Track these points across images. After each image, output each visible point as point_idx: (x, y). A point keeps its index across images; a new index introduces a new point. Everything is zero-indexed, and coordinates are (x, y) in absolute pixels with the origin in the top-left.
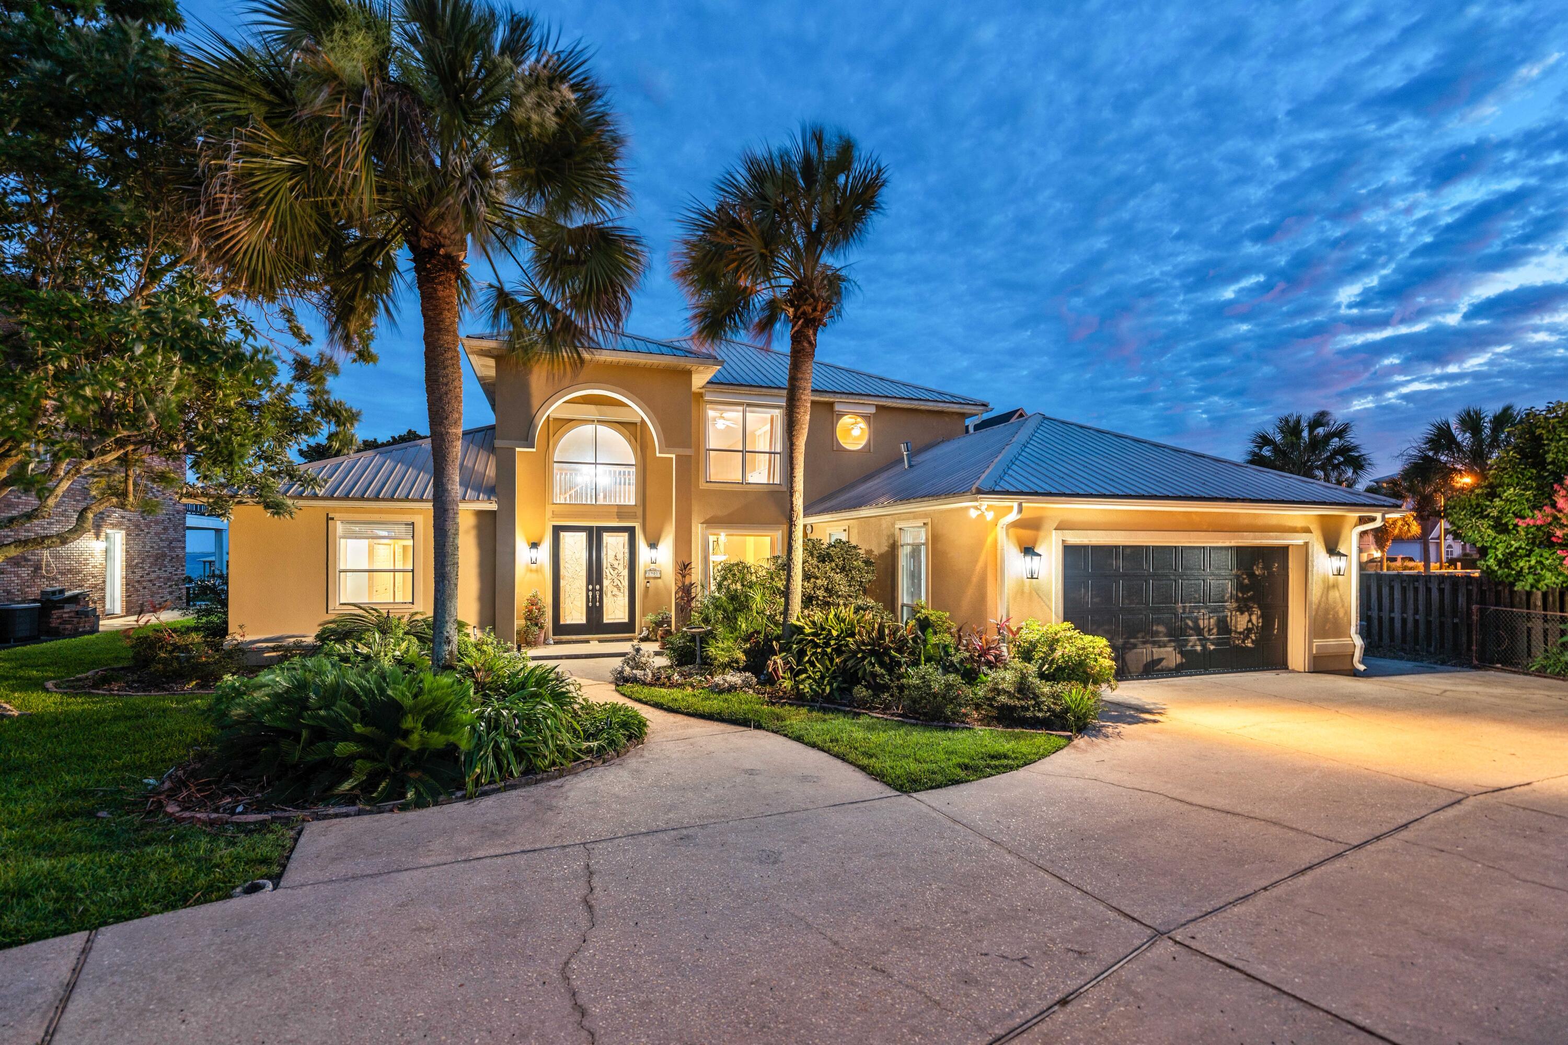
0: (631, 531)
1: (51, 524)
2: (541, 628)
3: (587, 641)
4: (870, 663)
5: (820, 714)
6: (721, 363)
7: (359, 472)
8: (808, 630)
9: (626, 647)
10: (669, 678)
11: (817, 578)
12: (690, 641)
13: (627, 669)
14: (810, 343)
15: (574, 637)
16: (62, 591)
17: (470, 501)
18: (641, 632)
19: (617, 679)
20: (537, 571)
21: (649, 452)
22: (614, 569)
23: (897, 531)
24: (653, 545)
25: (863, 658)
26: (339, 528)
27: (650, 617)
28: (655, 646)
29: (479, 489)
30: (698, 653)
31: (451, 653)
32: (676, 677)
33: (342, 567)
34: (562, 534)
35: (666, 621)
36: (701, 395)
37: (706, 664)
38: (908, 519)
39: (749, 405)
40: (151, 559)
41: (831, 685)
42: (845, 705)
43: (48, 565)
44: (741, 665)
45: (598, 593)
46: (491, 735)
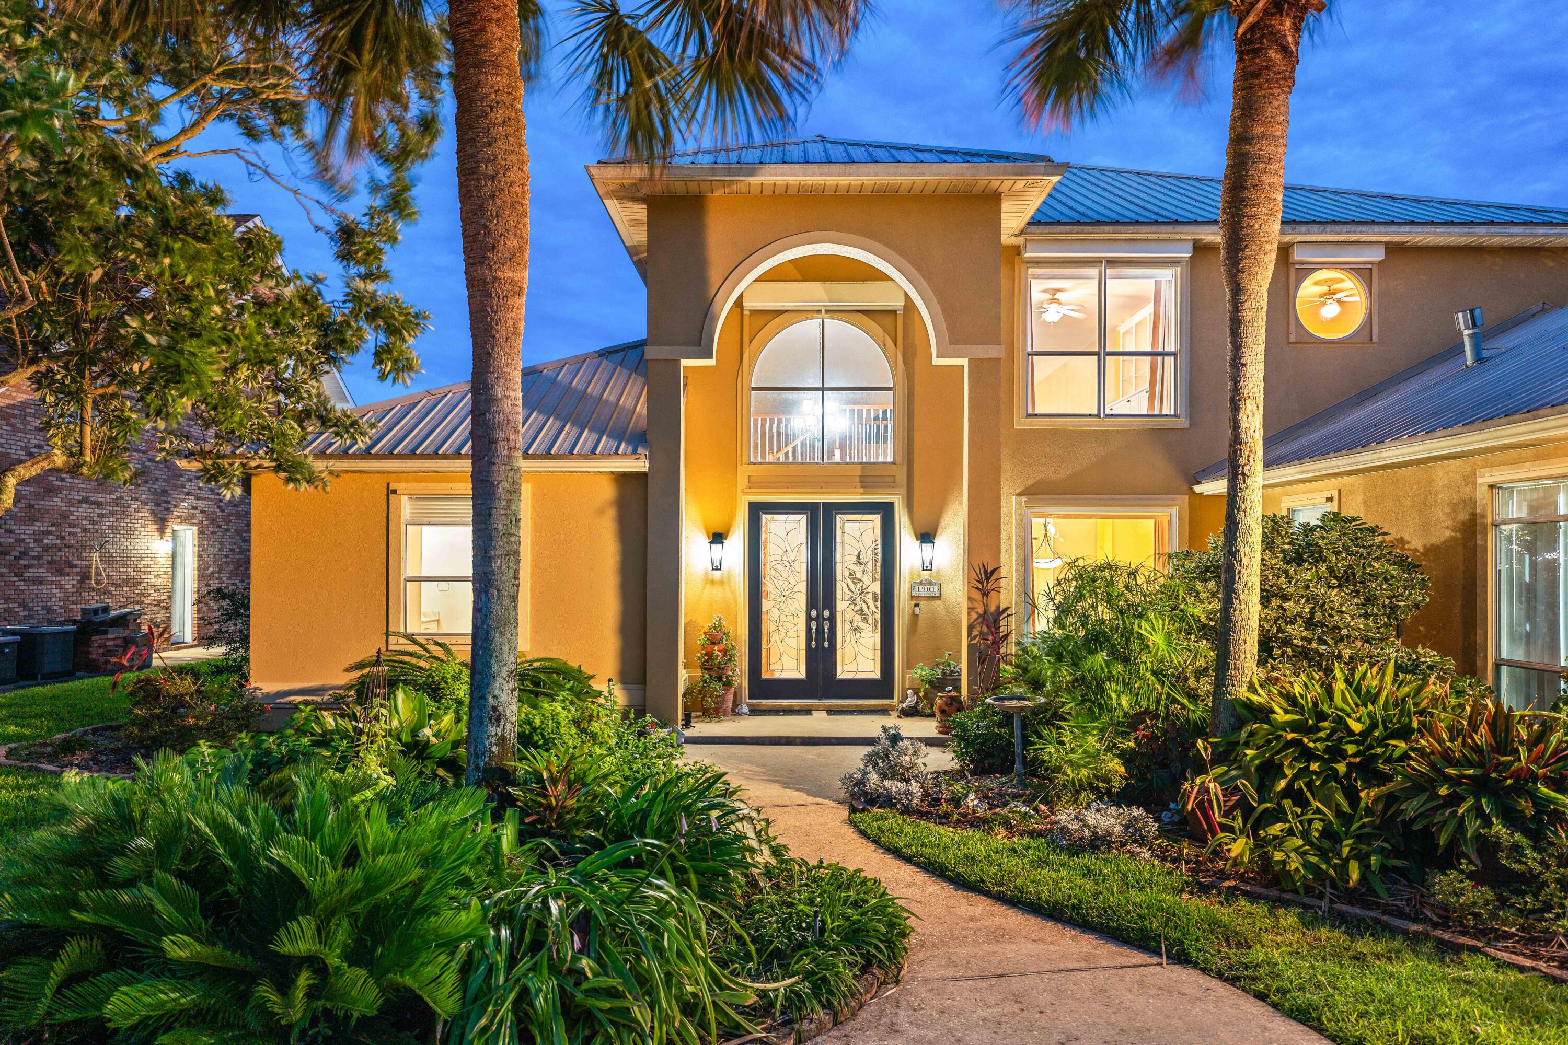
0: (886, 511)
1: (103, 516)
2: (728, 684)
3: (807, 712)
4: (1478, 811)
5: (1339, 937)
6: (1062, 168)
7: (440, 415)
8: (1280, 716)
9: (871, 726)
10: (956, 801)
11: (1285, 598)
12: (1000, 725)
13: (874, 777)
14: (1285, 50)
15: (785, 703)
16: (106, 609)
17: (605, 455)
18: (903, 700)
19: (853, 795)
20: (722, 583)
21: (918, 364)
22: (856, 581)
23: (1482, 493)
24: (926, 537)
25: (1454, 800)
26: (406, 507)
27: (921, 671)
28: (929, 728)
29: (620, 435)
30: (1018, 750)
31: (502, 740)
32: (972, 800)
33: (410, 573)
34: (765, 518)
35: (948, 680)
36: (1017, 250)
37: (1034, 774)
38: (1520, 461)
39: (1111, 262)
40: (231, 567)
41: (1363, 859)
42: (1401, 914)
43: (98, 574)
44: (1117, 784)
45: (826, 625)
46: (518, 970)
